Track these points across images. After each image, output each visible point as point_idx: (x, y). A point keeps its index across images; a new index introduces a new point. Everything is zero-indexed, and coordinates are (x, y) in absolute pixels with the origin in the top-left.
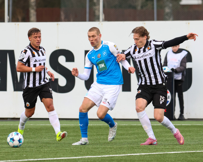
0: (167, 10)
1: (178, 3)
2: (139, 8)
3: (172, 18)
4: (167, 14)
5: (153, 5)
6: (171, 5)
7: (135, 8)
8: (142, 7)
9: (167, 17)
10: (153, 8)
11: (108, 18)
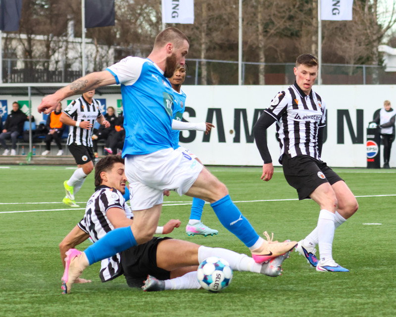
0: (374, 76)
1: (384, 71)
2: (351, 74)
3: (378, 83)
4: (374, 79)
5: (362, 71)
6: (377, 72)
7: (347, 74)
8: (353, 73)
9: (374, 82)
10: (362, 75)
11: (325, 82)
